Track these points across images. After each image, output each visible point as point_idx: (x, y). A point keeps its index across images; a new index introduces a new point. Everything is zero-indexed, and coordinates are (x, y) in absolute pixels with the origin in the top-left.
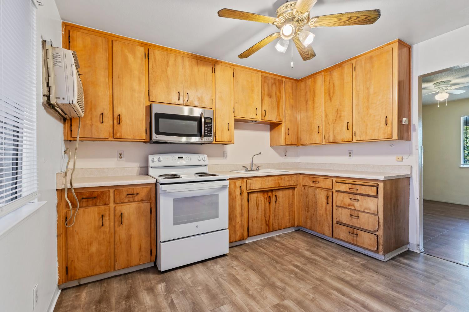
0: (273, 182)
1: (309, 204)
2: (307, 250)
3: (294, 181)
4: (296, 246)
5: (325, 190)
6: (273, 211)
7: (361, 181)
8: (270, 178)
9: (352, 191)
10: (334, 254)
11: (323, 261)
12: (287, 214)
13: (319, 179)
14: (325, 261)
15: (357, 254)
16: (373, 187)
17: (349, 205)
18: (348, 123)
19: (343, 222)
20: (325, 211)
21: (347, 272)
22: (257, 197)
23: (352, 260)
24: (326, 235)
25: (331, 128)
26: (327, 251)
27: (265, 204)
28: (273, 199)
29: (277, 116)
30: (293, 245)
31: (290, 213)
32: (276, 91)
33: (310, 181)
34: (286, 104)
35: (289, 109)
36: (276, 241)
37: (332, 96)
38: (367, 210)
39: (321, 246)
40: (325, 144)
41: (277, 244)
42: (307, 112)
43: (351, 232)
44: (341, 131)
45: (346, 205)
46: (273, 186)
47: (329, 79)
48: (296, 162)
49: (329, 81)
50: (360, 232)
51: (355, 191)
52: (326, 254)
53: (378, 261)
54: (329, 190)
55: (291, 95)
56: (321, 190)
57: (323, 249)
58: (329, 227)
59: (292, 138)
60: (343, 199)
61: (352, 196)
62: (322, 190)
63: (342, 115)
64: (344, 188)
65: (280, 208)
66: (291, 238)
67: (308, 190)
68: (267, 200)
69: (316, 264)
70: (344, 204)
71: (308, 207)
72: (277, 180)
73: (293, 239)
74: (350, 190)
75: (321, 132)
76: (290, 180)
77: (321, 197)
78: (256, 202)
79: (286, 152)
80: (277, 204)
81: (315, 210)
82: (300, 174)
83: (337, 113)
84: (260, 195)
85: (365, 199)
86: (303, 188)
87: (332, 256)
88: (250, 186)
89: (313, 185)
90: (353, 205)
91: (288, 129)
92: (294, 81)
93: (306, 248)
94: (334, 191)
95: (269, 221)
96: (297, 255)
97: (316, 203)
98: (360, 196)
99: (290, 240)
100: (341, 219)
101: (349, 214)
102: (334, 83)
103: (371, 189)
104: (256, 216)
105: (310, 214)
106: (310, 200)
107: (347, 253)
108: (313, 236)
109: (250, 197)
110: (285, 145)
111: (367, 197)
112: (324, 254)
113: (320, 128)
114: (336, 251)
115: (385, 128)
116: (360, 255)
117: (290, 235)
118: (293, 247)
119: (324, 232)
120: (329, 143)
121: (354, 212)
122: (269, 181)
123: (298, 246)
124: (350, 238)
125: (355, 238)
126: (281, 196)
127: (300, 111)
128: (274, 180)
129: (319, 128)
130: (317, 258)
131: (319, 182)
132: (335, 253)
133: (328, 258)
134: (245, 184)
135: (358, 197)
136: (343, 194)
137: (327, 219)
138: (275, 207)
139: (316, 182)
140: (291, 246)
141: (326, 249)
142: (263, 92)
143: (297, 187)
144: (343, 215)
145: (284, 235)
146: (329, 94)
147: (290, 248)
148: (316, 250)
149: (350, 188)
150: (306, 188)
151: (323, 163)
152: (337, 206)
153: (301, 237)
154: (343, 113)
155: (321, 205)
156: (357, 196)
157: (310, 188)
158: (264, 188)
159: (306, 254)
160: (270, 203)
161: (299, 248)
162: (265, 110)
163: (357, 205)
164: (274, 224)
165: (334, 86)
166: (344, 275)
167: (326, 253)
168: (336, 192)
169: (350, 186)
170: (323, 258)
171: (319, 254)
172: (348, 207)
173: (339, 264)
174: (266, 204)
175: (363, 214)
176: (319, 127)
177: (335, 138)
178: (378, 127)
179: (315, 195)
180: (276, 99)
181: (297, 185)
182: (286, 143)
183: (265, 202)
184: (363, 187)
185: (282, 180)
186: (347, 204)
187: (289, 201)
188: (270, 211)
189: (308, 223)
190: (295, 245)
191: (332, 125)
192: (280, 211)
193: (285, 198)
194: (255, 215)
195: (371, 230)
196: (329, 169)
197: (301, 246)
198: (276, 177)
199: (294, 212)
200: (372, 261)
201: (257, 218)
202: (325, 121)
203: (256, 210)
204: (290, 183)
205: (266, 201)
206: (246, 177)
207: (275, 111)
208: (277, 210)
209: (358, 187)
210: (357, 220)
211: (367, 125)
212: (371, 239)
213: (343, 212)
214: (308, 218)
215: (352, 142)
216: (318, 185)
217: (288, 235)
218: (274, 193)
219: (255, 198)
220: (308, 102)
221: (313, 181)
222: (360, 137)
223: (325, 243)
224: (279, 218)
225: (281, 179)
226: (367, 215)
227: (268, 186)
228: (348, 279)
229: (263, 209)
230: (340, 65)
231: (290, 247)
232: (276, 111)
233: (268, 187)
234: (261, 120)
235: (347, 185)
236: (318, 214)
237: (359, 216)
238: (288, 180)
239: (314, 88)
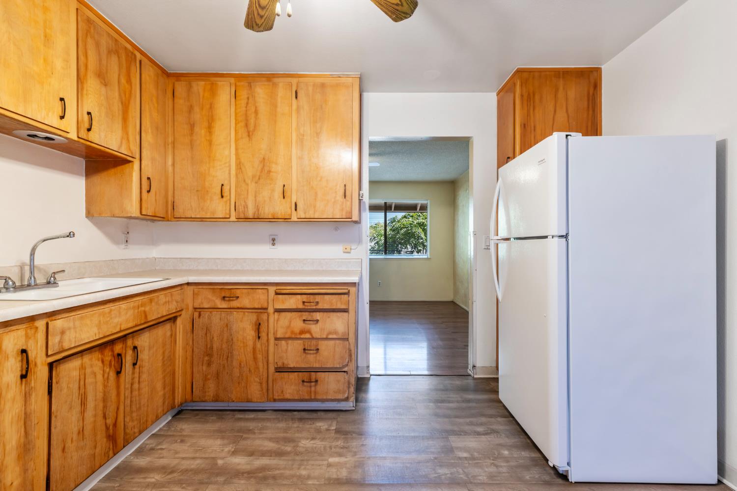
0: (130, 312)
1: (212, 348)
2: (234, 453)
3: (177, 302)
4: (203, 456)
5: (252, 312)
6: (128, 393)
7: (322, 288)
8: (123, 305)
9: (307, 306)
10: (285, 435)
11: (281, 462)
12: (159, 386)
13: (238, 291)
14: (283, 458)
15: (314, 415)
16: (343, 296)
17: (302, 332)
18: (284, 186)
19: (289, 366)
20: (252, 354)
21: (331, 460)
22: (82, 368)
23: (318, 431)
24: (255, 400)
25: (250, 190)
26: (269, 433)
27: (106, 380)
28: (129, 359)
29: (122, 138)
30: (194, 458)
31: (165, 381)
32: (119, 75)
33: (214, 298)
34: (143, 116)
35: (150, 131)
36: (140, 470)
37: (254, 130)
38: (333, 335)
39: (251, 428)
40: (236, 220)
41: (152, 475)
42: (192, 148)
43: (305, 381)
44: (270, 198)
45: (296, 334)
46: (131, 324)
47: (246, 96)
48: (151, 257)
49: (246, 101)
50: (321, 375)
51: (313, 306)
52: (273, 442)
53: (347, 412)
54: (259, 311)
55: (154, 100)
56: (244, 312)
57: (261, 433)
58: (261, 383)
59: (156, 200)
60: (290, 324)
61: (305, 316)
62: (246, 314)
63: (273, 170)
64: (292, 302)
65: (144, 376)
66: (176, 442)
67: (209, 318)
68: (110, 365)
69: (274, 478)
70: (292, 332)
71: (210, 355)
72: (142, 305)
73: (182, 441)
74: (306, 306)
75: (227, 196)
76: (169, 302)
77: (244, 326)
78: (77, 386)
79: (128, 233)
80: (137, 370)
81: (229, 356)
82: (188, 284)
83: (264, 166)
84: (91, 359)
85: (329, 317)
86: (196, 314)
87: (287, 440)
88: (60, 342)
89: (224, 305)
90: (309, 332)
91: (149, 178)
92: (160, 72)
93: (226, 449)
94: (271, 310)
95: (115, 425)
96: (221, 479)
97: (230, 342)
98: (321, 313)
99: (177, 446)
100: (286, 362)
101: (301, 348)
102: (256, 107)
103: (341, 299)
104: (75, 430)
105: (214, 367)
106: (215, 339)
107: (301, 420)
108: (220, 413)
109: (58, 375)
110: (139, 215)
111: (332, 314)
112: (270, 445)
113: (226, 188)
114: (282, 425)
115: (343, 203)
116: (319, 413)
117: (170, 433)
118: (198, 461)
119: (249, 397)
120: (246, 219)
121: (309, 343)
122: (120, 313)
123: (207, 456)
124: (304, 391)
125: (313, 389)
126: (147, 344)
127: (173, 143)
128: (134, 308)
129: (223, 187)
130: (264, 461)
131: (238, 297)
132: (286, 430)
133: (283, 448)
134: (41, 335)
135: (318, 316)
136: (289, 315)
137: (257, 368)
138: (133, 379)
139: (232, 299)
140: (192, 462)
141: (265, 431)
142: (82, 58)
143: (180, 315)
144: (291, 355)
145: (153, 443)
146: (247, 125)
147: (191, 470)
148: (249, 442)
149: (304, 302)
150: (206, 315)
151: (219, 259)
152: (276, 339)
153: (198, 426)
154: (274, 166)
155: (244, 343)
156: (314, 313)
157: (214, 313)
158: (108, 334)
159: (239, 464)
160: (118, 373)
161: (213, 458)
162: (89, 113)
163: (316, 329)
164: (130, 424)
165: (256, 112)
166: (334, 470)
167: (270, 439)
168: (276, 313)
169: (304, 298)
170: (276, 456)
171: (261, 449)
172: (298, 336)
173: (308, 451)
174: (108, 378)
175: (326, 342)
176: (222, 185)
177: (258, 210)
178: (333, 200)
179: (227, 325)
180: (120, 95)
181: (182, 310)
182: (144, 213)
183: (106, 376)
184: (327, 297)
185: (153, 304)
186: (298, 332)
187: (164, 353)
188: (118, 394)
189: (209, 388)
190: (197, 455)
191: (252, 187)
192: (143, 385)
193: (155, 348)
194: (73, 426)
195: (338, 366)
196: (234, 269)
197: (216, 451)
198: (138, 298)
199: (173, 374)
200: (341, 416)
201: (81, 432)
202: (237, 175)
203: (77, 409)
204: (170, 307)
205: (108, 370)
206: (46, 313)
207: (118, 126)
208: (136, 386)
209: (318, 298)
210: (315, 355)
211: (316, 193)
212: (338, 381)
213: (290, 348)
214: (209, 379)
215: (289, 220)
216: (235, 304)
217: (163, 435)
218: (129, 342)
219: (75, 374)
220: (197, 129)
221: (224, 297)
222: (305, 213)
223: (253, 419)
224: (142, 403)
225: (151, 300)
226: (332, 343)
227: (119, 327)
228: (344, 473)
229: (100, 395)
230: (270, 78)
231: (192, 467)
232: (120, 126)
233: (118, 330)
234: (75, 138)
235: (299, 297)
236: (235, 363)
237: (319, 347)
238: (166, 302)
239: (211, 104)
